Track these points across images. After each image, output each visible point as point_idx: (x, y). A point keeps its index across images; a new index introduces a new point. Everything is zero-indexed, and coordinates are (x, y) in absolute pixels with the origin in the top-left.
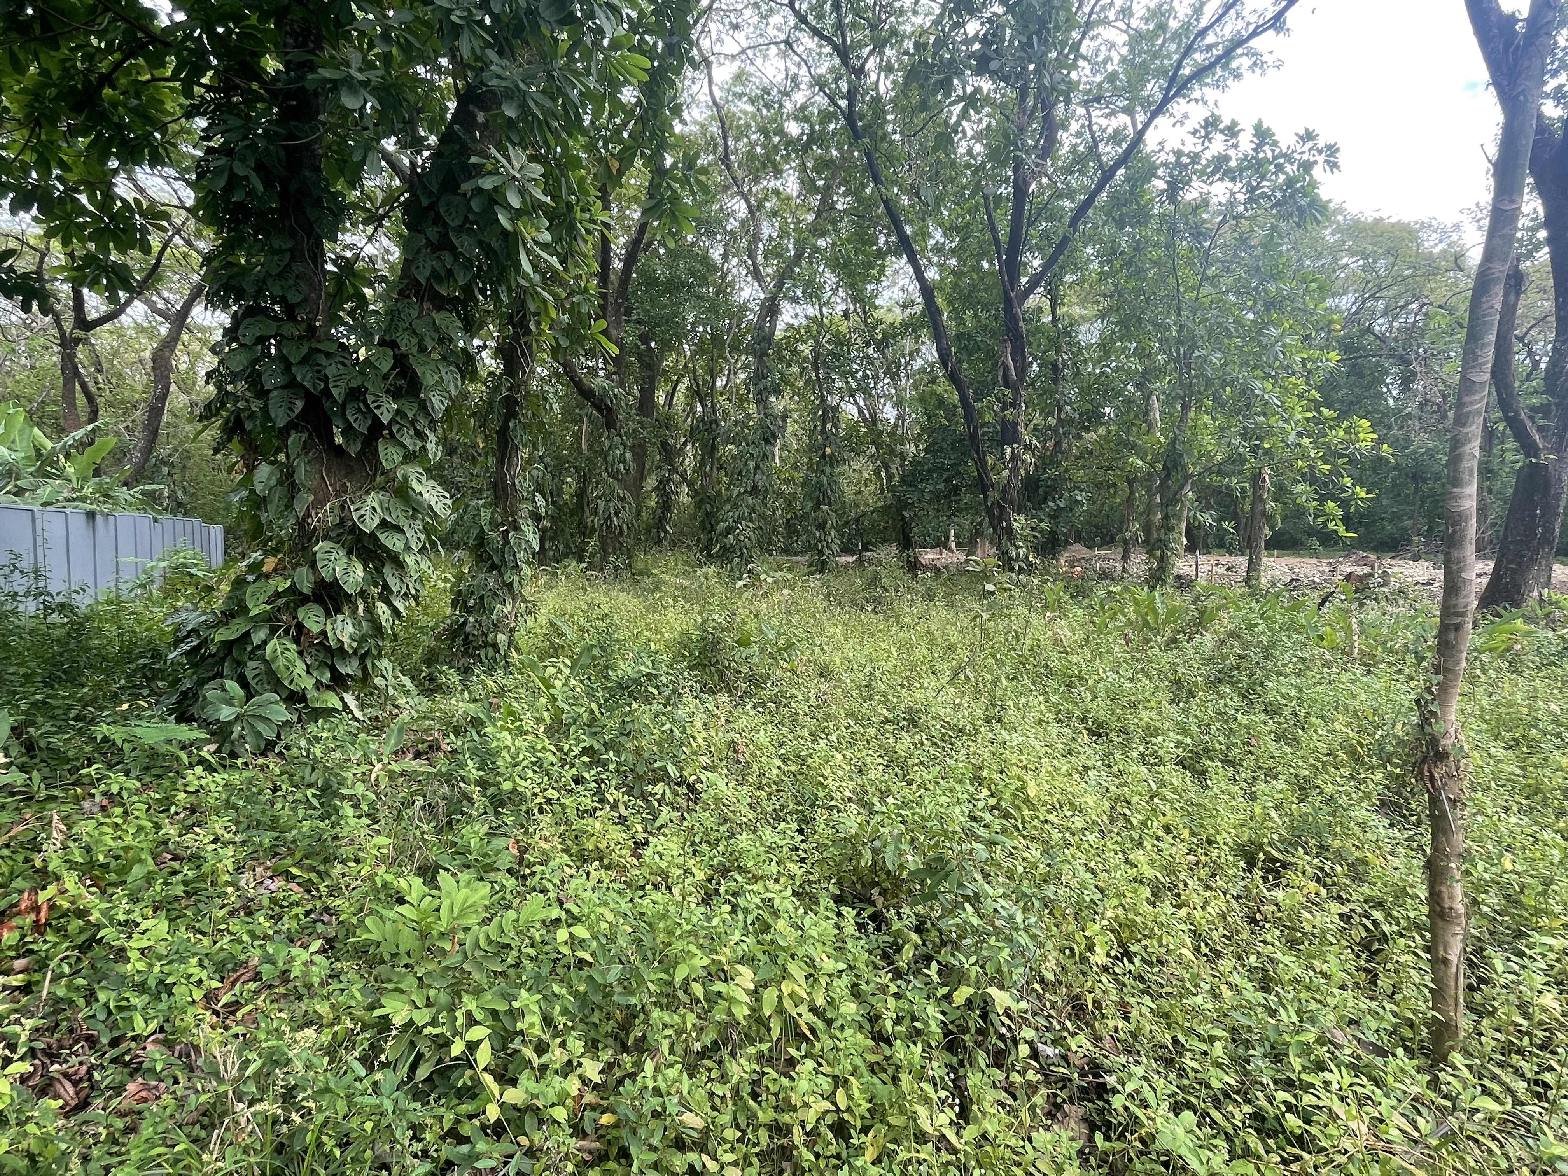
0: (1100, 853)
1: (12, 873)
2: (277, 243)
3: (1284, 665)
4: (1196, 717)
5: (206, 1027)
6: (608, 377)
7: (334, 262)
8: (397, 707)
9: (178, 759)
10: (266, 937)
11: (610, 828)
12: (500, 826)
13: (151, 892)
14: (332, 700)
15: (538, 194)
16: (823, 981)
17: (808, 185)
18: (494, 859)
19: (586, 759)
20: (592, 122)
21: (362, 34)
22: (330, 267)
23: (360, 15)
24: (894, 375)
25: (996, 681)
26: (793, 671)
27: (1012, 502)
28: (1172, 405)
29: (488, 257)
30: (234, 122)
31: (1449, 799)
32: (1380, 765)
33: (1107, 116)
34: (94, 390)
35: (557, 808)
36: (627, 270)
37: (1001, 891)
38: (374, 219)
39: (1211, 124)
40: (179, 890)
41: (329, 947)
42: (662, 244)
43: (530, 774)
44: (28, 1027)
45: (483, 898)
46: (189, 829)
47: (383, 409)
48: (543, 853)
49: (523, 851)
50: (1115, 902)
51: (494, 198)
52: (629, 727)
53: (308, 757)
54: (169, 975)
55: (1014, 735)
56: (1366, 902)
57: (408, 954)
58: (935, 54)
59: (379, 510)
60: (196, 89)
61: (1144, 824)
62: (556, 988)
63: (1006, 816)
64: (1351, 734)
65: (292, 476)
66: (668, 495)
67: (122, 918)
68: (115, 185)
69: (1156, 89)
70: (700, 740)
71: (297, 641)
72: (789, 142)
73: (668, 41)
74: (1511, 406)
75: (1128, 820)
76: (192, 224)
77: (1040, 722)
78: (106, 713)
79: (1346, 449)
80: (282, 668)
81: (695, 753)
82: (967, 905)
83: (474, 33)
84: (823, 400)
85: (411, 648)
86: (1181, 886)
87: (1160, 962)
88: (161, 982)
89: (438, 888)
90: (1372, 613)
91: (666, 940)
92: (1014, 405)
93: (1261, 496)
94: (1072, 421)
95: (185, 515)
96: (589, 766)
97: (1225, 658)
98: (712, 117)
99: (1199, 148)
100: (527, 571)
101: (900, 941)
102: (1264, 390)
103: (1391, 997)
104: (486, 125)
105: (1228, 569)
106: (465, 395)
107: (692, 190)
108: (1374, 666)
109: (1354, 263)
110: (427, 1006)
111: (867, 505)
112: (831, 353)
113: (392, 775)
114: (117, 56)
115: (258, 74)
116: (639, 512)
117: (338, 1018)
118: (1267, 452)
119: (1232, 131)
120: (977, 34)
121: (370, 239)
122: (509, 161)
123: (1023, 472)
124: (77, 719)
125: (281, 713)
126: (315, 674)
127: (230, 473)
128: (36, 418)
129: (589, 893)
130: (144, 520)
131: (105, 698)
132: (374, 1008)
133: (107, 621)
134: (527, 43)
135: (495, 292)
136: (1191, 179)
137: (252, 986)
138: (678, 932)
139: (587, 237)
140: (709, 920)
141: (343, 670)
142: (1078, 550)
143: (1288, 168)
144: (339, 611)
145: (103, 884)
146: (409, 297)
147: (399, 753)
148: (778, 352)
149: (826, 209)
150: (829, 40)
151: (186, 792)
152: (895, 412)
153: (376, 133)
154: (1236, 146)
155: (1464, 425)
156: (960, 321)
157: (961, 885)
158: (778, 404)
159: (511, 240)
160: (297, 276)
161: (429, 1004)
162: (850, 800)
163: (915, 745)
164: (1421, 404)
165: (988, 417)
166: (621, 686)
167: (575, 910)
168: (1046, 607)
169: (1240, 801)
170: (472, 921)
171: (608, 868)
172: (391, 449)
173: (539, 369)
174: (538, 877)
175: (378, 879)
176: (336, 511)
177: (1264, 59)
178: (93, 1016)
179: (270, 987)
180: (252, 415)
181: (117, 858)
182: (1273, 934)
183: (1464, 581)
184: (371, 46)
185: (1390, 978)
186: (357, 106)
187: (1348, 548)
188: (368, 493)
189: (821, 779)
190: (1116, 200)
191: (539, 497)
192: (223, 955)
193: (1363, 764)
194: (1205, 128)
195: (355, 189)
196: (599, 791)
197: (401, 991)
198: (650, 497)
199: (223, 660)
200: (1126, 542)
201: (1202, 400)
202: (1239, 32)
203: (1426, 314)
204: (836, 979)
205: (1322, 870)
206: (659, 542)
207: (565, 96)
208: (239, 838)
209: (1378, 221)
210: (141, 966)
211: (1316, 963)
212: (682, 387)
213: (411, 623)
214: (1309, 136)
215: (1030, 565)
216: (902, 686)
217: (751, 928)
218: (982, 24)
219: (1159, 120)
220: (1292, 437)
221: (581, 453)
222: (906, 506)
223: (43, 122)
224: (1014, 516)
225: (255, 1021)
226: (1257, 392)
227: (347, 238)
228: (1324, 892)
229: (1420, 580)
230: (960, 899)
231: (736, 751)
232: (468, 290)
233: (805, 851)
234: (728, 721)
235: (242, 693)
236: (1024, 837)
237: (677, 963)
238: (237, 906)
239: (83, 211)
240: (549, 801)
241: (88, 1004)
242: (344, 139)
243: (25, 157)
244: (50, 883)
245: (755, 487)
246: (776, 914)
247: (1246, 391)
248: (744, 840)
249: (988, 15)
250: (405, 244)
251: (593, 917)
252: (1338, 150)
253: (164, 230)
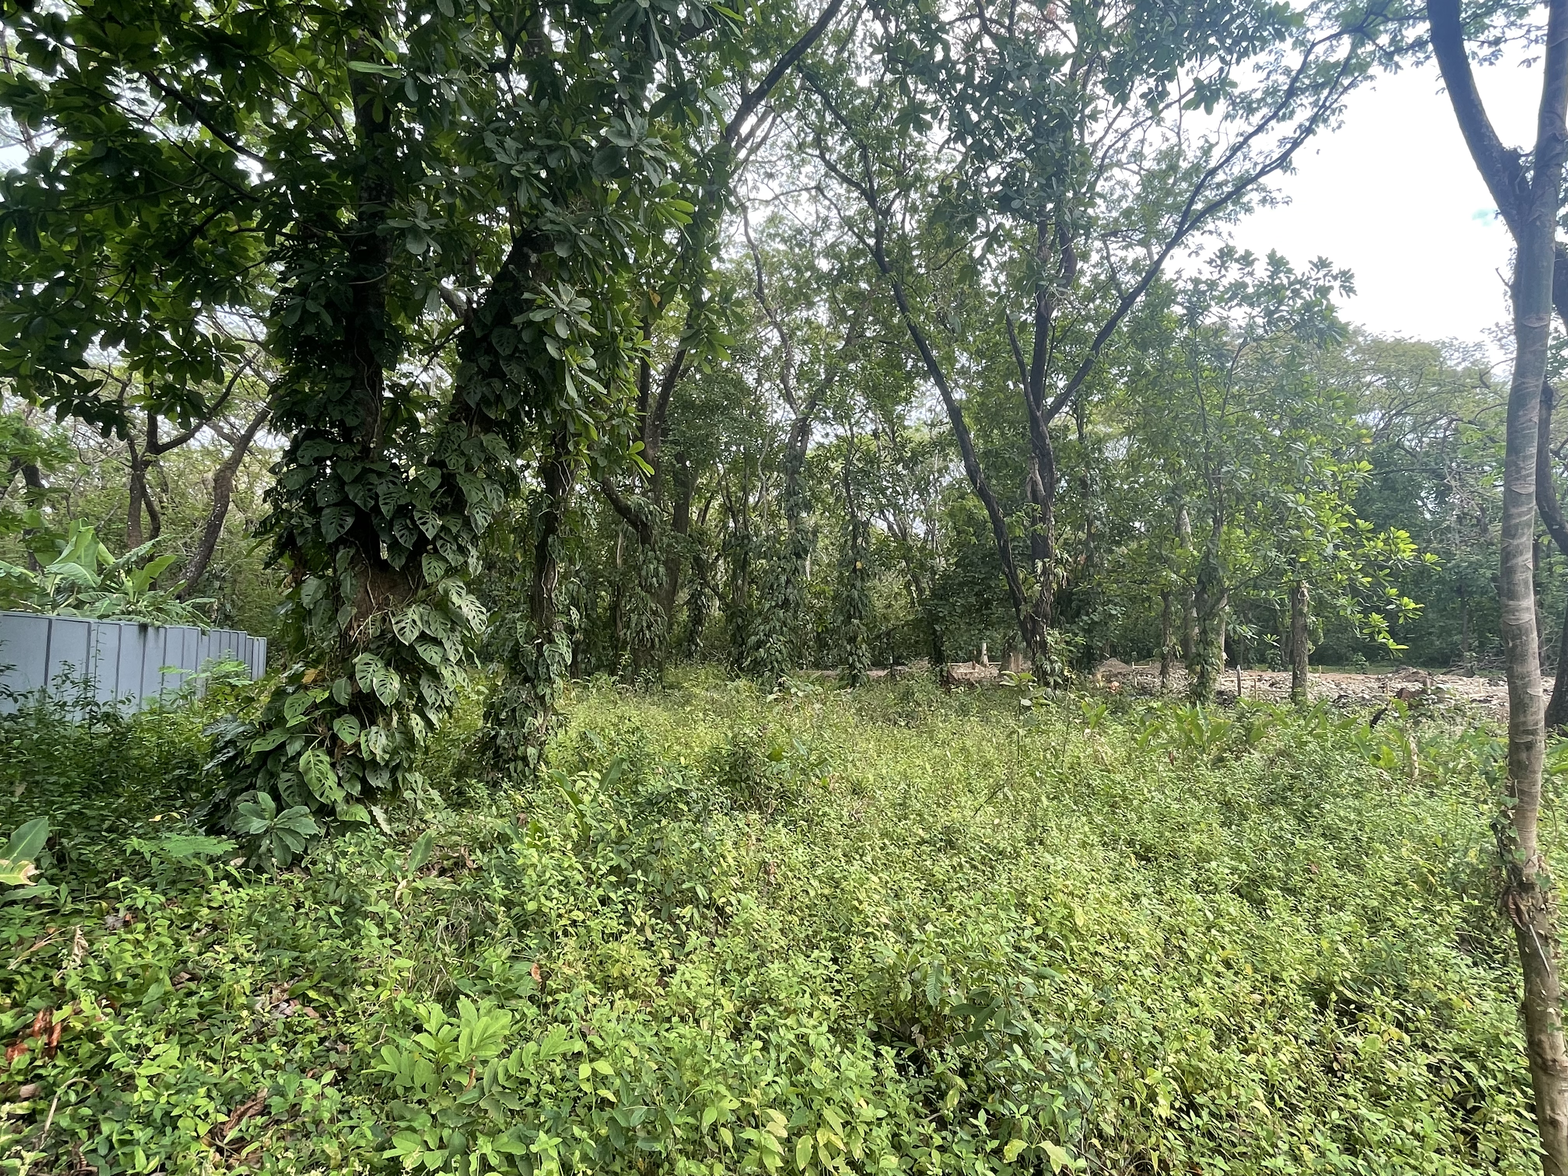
0: (1157, 988)
1: (29, 991)
2: (339, 372)
3: (1340, 786)
4: (1251, 841)
5: (208, 1165)
6: (644, 494)
7: (391, 388)
8: (425, 822)
9: (204, 873)
10: (277, 1067)
11: (636, 953)
12: (523, 949)
13: (165, 1014)
14: (361, 814)
15: (585, 324)
16: (862, 1129)
17: (838, 315)
18: (516, 984)
19: (613, 879)
20: (636, 260)
21: (429, 188)
22: (387, 394)
23: (429, 172)
24: (923, 492)
25: (1035, 801)
26: (824, 788)
27: (1045, 616)
28: (1202, 519)
29: (534, 382)
30: (308, 265)
31: (1538, 934)
32: (1456, 896)
33: (1125, 248)
34: (158, 509)
35: (582, 931)
36: (664, 395)
37: (1052, 1030)
38: (431, 350)
39: (1226, 255)
40: (194, 1013)
41: (342, 1079)
42: (698, 370)
43: (556, 893)
44: (27, 1161)
45: (503, 1028)
46: (209, 947)
47: (429, 525)
48: (566, 980)
49: (546, 976)
50: (1177, 1045)
51: (543, 330)
52: (658, 845)
53: (333, 872)
54: (175, 1106)
55: (1059, 859)
56: (1455, 1051)
57: (423, 1088)
58: (959, 195)
59: (419, 623)
60: (277, 237)
61: (1202, 958)
62: (577, 1131)
63: (1054, 946)
64: (1421, 862)
65: (338, 589)
66: (699, 609)
67: (134, 1042)
68: (197, 323)
69: (1170, 223)
70: (730, 860)
71: (330, 753)
72: (820, 277)
73: (708, 188)
74: (1554, 519)
75: (1184, 953)
76: (262, 357)
77: (1084, 845)
78: (138, 825)
79: (1386, 561)
80: (314, 780)
81: (725, 873)
82: (1016, 1047)
83: (532, 185)
84: (853, 516)
85: (441, 761)
86: (1248, 1029)
87: (1230, 1117)
88: (167, 1114)
89: (457, 1015)
90: (1428, 729)
91: (694, 1079)
92: (1043, 519)
93: (1301, 611)
94: (1103, 535)
95: (231, 627)
96: (616, 886)
97: (1276, 778)
98: (747, 256)
99: (1216, 276)
100: (559, 683)
101: (943, 1086)
102: (1297, 503)
103: (1495, 1163)
104: (538, 264)
105: (1271, 685)
106: (507, 513)
107: (728, 320)
108: (1437, 787)
109: (1377, 381)
110: (440, 1148)
111: (897, 618)
112: (861, 470)
113: (415, 893)
114: (210, 210)
115: (334, 225)
116: (670, 626)
117: (345, 1159)
118: (1304, 565)
119: (1247, 260)
120: (998, 177)
121: (426, 368)
122: (560, 297)
123: (1055, 586)
124: (110, 830)
125: (310, 826)
126: (346, 786)
127: (278, 586)
128: (103, 535)
129: (613, 1024)
130: (192, 633)
131: (139, 810)
132: (384, 1149)
133: (148, 730)
134: (580, 193)
135: (540, 415)
136: (1209, 306)
137: (260, 1120)
138: (706, 1071)
139: (629, 364)
140: (739, 1057)
141: (374, 782)
142: (1115, 664)
143: (1305, 293)
144: (373, 723)
145: (118, 1005)
146: (459, 420)
147: (424, 870)
148: (809, 469)
149: (855, 337)
150: (857, 186)
151: (210, 907)
152: (924, 527)
153: (437, 274)
154: (1251, 274)
155: (1513, 537)
156: (986, 436)
157: (1008, 1024)
158: (809, 519)
159: (557, 368)
160: (356, 403)
161: (442, 1146)
162: (886, 926)
163: (953, 867)
164: (1458, 516)
165: (1019, 532)
166: (650, 802)
167: (598, 1043)
168: (1085, 723)
169: (1305, 935)
170: (491, 1052)
171: (633, 997)
172: (434, 564)
173: (578, 487)
174: (562, 1005)
175: (397, 1005)
176: (378, 624)
177: (1273, 195)
178: (94, 1151)
179: (278, 1122)
180: (304, 532)
181: (135, 976)
182: (1353, 1087)
183: (1531, 697)
184: (437, 198)
185: (1493, 1141)
186: (421, 251)
187: (1397, 663)
188: (409, 606)
189: (856, 903)
190: (1138, 326)
191: (573, 610)
192: (232, 1085)
193: (1436, 895)
194: (1221, 257)
195: (414, 322)
196: (625, 913)
197: (414, 1130)
198: (681, 611)
199: (257, 771)
200: (1163, 657)
201: (1233, 515)
202: (1247, 171)
203: (1456, 429)
204: (874, 1128)
205: (1402, 1013)
206: (690, 655)
207: (613, 239)
208: (258, 958)
209: (1398, 342)
210: (148, 1095)
211: (1407, 1122)
212: (716, 504)
213: (443, 735)
214: (1322, 264)
215: (1066, 680)
216: (938, 805)
217: (783, 1067)
218: (1004, 169)
219: (1176, 251)
220: (1329, 550)
221: (615, 567)
222: (937, 619)
223: (138, 267)
224: (1046, 629)
225: (260, 1161)
226: (1290, 504)
227: (404, 367)
228: (1407, 1039)
229: (1476, 696)
230: (1006, 1039)
231: (767, 872)
232: (515, 415)
233: (839, 982)
234: (759, 840)
235: (273, 805)
236: (1073, 971)
237: (705, 1105)
238: (250, 1031)
239: (166, 346)
240: (574, 923)
241: (91, 1136)
242: (407, 279)
243: (120, 299)
244: (66, 1003)
245: (786, 602)
246: (810, 1052)
247: (1278, 504)
248: (776, 969)
249: (1008, 160)
250: (458, 372)
251: (617, 1051)
252: (1352, 276)
253: (237, 362)
